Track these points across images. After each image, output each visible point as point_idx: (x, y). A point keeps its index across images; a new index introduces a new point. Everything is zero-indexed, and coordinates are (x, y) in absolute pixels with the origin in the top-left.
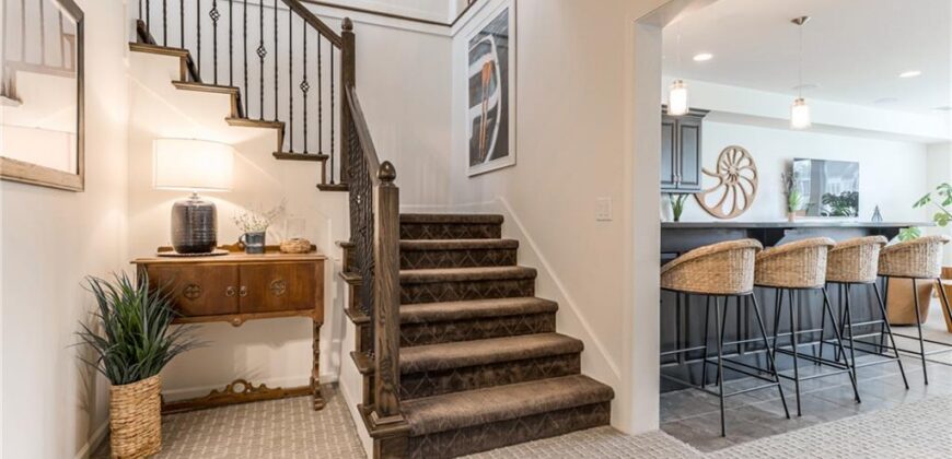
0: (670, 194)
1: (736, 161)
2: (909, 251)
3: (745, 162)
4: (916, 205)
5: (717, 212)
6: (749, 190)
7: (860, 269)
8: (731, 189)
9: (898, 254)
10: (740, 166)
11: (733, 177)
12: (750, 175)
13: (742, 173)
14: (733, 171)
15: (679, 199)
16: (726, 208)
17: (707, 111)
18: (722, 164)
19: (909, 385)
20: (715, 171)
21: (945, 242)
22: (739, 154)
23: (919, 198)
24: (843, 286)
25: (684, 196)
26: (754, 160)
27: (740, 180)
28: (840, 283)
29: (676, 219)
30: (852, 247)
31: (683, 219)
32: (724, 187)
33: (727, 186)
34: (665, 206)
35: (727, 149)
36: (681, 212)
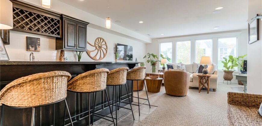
0: (76, 51)
1: (101, 42)
2: (136, 71)
3: (104, 43)
4: (144, 58)
5: (94, 58)
6: (105, 52)
7: (120, 80)
8: (99, 51)
9: (133, 73)
10: (102, 44)
11: (100, 47)
12: (105, 47)
13: (102, 46)
14: (100, 45)
15: (80, 53)
16: (98, 57)
17: (89, 23)
18: (96, 43)
19: (135, 119)
20: (94, 45)
21: (145, 68)
22: (102, 40)
23: (144, 57)
24: (115, 86)
25: (82, 52)
26: (106, 42)
27: (102, 48)
28: (114, 85)
29: (79, 60)
30: (117, 72)
31: (81, 61)
32: (97, 50)
33: (98, 50)
34: (75, 56)
35: (98, 38)
36: (80, 58)
